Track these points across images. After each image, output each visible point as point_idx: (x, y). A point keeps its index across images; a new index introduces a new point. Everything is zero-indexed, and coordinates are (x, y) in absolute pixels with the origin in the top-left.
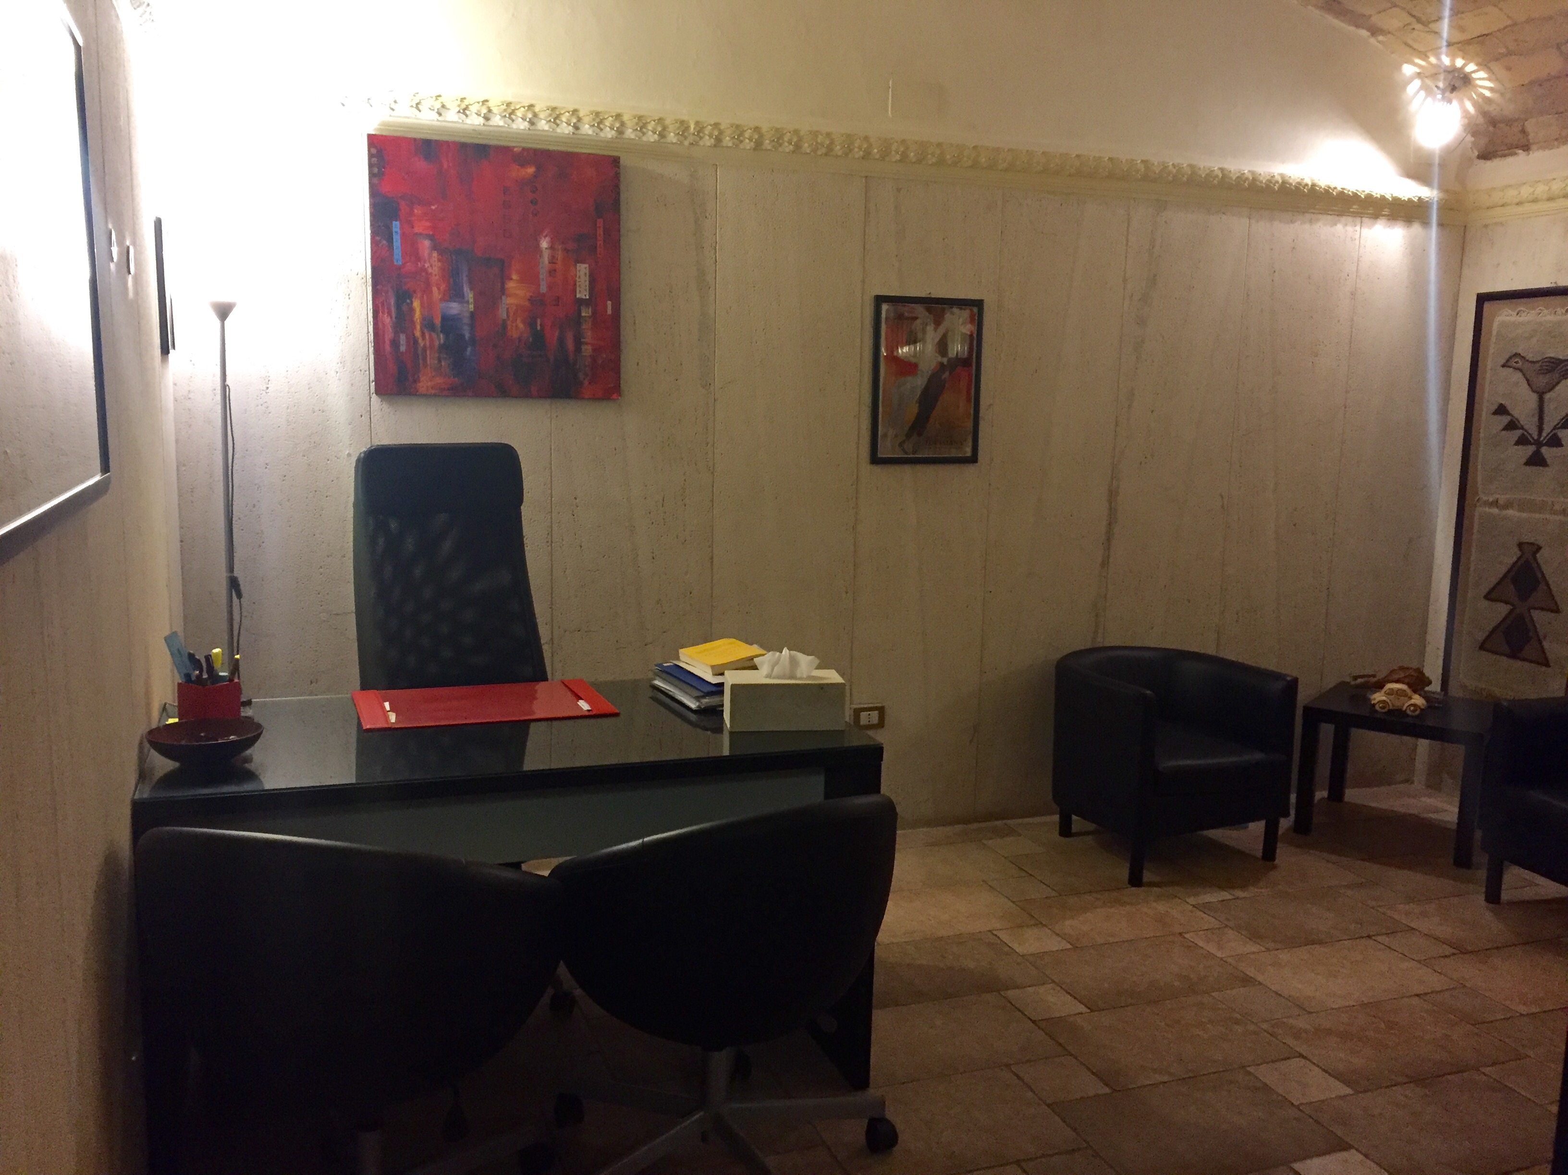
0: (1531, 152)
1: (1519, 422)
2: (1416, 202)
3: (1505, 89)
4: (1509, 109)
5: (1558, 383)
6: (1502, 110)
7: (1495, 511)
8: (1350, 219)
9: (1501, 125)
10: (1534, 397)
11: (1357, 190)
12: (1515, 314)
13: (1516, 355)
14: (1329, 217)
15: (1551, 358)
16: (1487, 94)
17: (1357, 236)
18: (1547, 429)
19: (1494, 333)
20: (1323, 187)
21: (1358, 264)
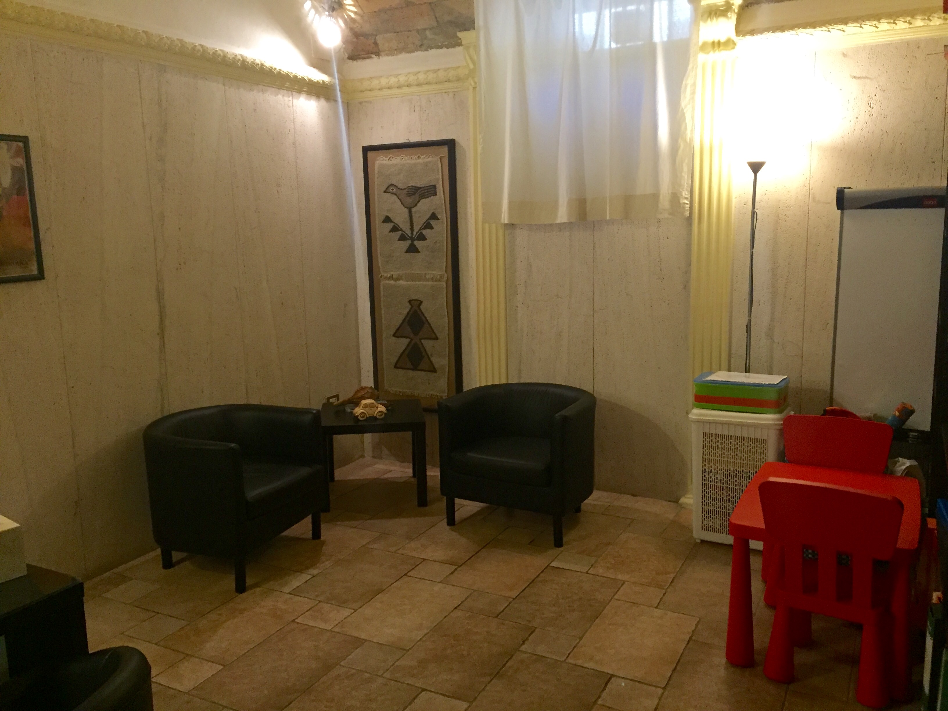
0: (381, 57)
1: (399, 227)
2: (321, 84)
3: (364, 14)
4: (367, 28)
5: (419, 201)
6: (361, 27)
7: (392, 282)
8: (285, 92)
9: (362, 38)
10: (406, 211)
11: (288, 72)
12: (387, 159)
13: (392, 185)
14: (273, 89)
15: (413, 186)
16: (353, 15)
17: (291, 105)
18: (416, 229)
19: (376, 172)
20: (268, 67)
21: (294, 124)
